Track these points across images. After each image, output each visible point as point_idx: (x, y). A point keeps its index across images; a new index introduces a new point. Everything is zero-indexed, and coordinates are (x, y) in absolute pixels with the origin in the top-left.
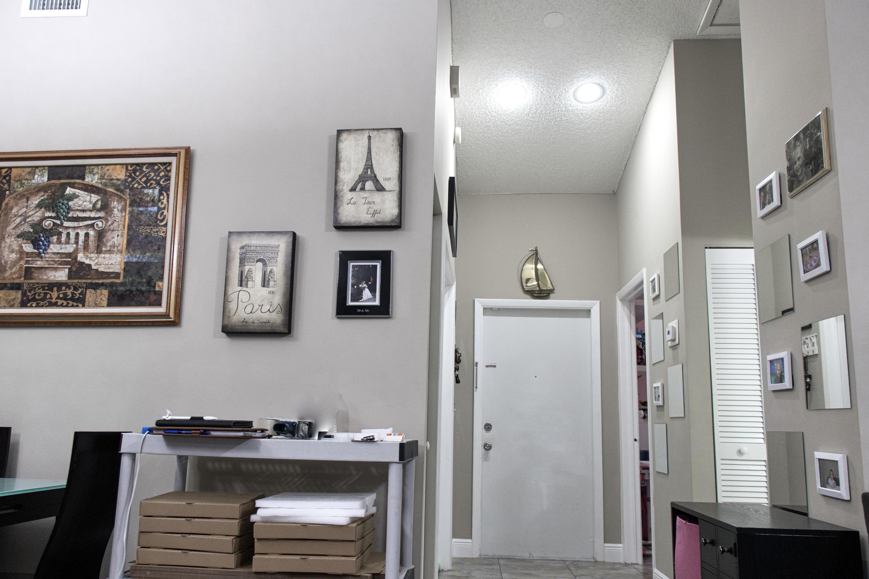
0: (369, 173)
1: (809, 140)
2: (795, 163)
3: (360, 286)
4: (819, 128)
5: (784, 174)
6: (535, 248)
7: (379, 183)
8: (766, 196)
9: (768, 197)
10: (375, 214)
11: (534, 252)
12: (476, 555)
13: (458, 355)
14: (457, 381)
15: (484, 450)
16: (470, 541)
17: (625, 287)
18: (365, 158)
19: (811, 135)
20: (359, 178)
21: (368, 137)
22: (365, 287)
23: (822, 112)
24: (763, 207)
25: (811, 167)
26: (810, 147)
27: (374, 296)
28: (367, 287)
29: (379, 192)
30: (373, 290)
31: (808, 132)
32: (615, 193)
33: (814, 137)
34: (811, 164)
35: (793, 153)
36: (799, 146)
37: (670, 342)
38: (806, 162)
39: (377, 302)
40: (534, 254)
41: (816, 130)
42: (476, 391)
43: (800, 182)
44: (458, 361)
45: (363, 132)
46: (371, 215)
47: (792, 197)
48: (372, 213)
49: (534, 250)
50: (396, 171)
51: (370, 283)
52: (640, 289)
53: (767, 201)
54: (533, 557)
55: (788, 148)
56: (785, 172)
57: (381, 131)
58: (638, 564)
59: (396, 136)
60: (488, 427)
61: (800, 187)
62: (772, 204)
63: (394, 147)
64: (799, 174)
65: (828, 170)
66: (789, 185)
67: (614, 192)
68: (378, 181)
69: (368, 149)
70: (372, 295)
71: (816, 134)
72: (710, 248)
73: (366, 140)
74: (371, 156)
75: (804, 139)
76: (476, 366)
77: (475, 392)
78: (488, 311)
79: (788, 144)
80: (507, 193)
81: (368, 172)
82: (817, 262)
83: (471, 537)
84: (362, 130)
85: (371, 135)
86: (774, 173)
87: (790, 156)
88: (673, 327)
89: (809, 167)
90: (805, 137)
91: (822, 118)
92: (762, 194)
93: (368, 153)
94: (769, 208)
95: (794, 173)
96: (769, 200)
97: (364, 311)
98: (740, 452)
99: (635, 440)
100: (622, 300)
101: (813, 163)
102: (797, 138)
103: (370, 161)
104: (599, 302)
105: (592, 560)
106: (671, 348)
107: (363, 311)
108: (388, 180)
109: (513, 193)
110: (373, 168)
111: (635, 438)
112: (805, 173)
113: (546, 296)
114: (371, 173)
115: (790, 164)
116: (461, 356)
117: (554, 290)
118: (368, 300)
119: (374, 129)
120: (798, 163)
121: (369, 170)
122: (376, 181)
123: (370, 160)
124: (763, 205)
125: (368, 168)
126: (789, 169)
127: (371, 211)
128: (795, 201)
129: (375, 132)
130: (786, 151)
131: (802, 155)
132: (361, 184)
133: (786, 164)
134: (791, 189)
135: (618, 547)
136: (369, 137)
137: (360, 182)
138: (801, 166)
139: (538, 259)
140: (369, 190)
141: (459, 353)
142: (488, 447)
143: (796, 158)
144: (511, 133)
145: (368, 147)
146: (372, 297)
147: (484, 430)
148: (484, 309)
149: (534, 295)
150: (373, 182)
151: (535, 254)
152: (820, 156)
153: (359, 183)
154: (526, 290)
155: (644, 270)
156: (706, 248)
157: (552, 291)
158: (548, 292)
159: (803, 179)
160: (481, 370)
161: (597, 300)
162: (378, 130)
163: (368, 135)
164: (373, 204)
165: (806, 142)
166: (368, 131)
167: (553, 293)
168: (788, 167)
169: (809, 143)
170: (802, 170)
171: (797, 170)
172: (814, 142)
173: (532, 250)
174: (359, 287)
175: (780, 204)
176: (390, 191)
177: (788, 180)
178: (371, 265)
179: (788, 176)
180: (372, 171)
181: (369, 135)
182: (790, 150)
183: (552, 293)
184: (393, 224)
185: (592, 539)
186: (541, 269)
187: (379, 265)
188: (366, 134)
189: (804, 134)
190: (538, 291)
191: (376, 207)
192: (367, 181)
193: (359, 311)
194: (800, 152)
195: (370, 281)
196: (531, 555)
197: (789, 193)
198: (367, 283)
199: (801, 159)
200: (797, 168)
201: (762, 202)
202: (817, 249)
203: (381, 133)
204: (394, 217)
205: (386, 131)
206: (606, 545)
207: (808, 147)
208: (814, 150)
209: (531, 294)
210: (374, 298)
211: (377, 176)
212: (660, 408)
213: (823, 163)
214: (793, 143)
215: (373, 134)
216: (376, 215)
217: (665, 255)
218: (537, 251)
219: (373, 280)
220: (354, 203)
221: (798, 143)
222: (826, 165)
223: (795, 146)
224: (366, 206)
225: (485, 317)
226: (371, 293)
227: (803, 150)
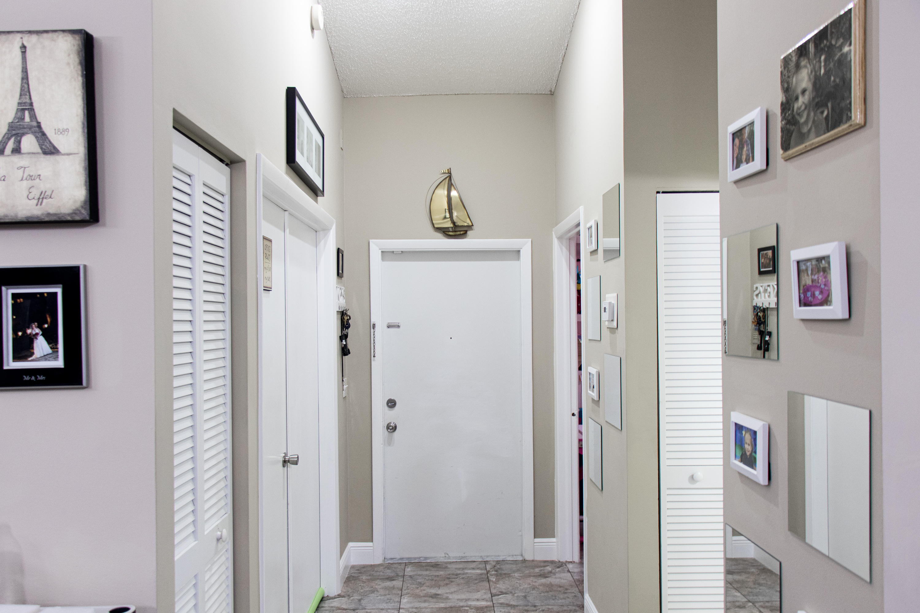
0: (27, 118)
1: (825, 60)
2: (797, 99)
3: (29, 331)
4: (847, 37)
5: (775, 114)
6: (448, 170)
7: (47, 138)
8: (743, 148)
9: (745, 149)
10: (43, 198)
11: (447, 175)
12: (378, 560)
13: (346, 318)
14: (345, 351)
15: (386, 432)
16: (370, 544)
17: (561, 223)
18: (18, 90)
19: (830, 51)
20: (8, 130)
21: (21, 48)
22: (37, 334)
23: (855, 6)
24: (738, 166)
25: (826, 113)
26: (827, 72)
27: (54, 348)
28: (41, 333)
29: (48, 157)
30: (51, 338)
31: (825, 42)
32: (552, 93)
33: (835, 55)
34: (827, 106)
35: (794, 79)
36: (805, 67)
37: (607, 323)
38: (817, 100)
39: (59, 363)
40: (447, 177)
41: (841, 40)
42: (374, 360)
43: (802, 138)
44: (347, 326)
45: (11, 36)
46: (35, 202)
47: (787, 159)
48: (37, 197)
49: (447, 172)
50: (77, 116)
51: (46, 326)
52: (577, 230)
53: (744, 157)
54: (449, 558)
55: (785, 68)
56: (777, 110)
57: (45, 35)
58: (574, 562)
59: (74, 45)
60: (391, 404)
61: (803, 146)
62: (751, 164)
63: (72, 67)
64: (802, 120)
65: (859, 124)
66: (782, 137)
67: (551, 91)
68: (44, 134)
69: (23, 71)
70: (51, 348)
71: (841, 48)
72: (663, 192)
73: (17, 53)
74: (28, 85)
75: (815, 55)
76: (374, 328)
77: (373, 363)
78: (386, 254)
79: (786, 61)
80: (410, 95)
81: (24, 119)
82: (825, 295)
83: (372, 541)
84: (9, 32)
85: (26, 44)
86: (759, 109)
87: (788, 83)
88: (610, 303)
89: (822, 113)
90: (819, 50)
91: (855, 14)
92: (737, 141)
93: (23, 79)
94: (746, 169)
95: (793, 117)
96: (748, 155)
97: (36, 378)
98: (692, 478)
99: (573, 415)
100: (560, 238)
101: (830, 105)
102: (802, 51)
103: (28, 97)
104: (530, 240)
105: (520, 558)
106: (609, 329)
107: (33, 378)
108: (63, 133)
109: (418, 94)
110: (33, 110)
111: (572, 412)
112: (814, 121)
113: (463, 234)
114: (31, 121)
115: (786, 98)
116: (350, 319)
117: (473, 225)
118: (45, 357)
119: (30, 32)
120: (801, 100)
121: (27, 113)
122: (40, 134)
123: (28, 94)
124: (738, 163)
125: (23, 110)
126: (786, 107)
127: (36, 193)
128: (791, 166)
129: (34, 38)
130: (782, 73)
131: (810, 86)
132: (12, 140)
133: (779, 97)
134: (786, 146)
135: (551, 542)
136: (24, 48)
137: (12, 136)
138: (807, 106)
139: (452, 184)
140: (29, 153)
141: (347, 315)
142: (391, 429)
143: (799, 90)
144: (401, 12)
145: (23, 68)
146: (50, 351)
147: (386, 408)
148: (382, 252)
149: (447, 233)
150: (36, 137)
151: (448, 179)
152: (846, 95)
153: (9, 139)
154: (436, 226)
155: (581, 209)
156: (658, 192)
157: (470, 227)
158: (465, 229)
159: (809, 131)
160: (380, 333)
161: (529, 239)
162: (38, 32)
163: (20, 44)
164: (38, 180)
165: (820, 62)
166: (19, 35)
167: (472, 230)
168: (782, 104)
169: (825, 65)
170: (808, 115)
171: (798, 112)
172: (834, 65)
173: (444, 173)
174: (26, 333)
175: (764, 167)
176: (68, 154)
177: (782, 128)
178: (47, 293)
179: (782, 120)
180: (33, 116)
181: (23, 44)
182: (789, 71)
183: (470, 230)
184: (77, 218)
185: (520, 533)
186: (455, 197)
187: (59, 290)
188: (17, 41)
189: (816, 46)
190: (452, 227)
191: (43, 186)
192: (23, 134)
193: (27, 378)
194: (806, 78)
195: (47, 323)
196: (447, 556)
197: (781, 152)
198: (40, 327)
199: (807, 93)
200: (799, 108)
201: (735, 156)
202: (826, 271)
203: (46, 39)
204: (78, 204)
205: (54, 35)
206: (537, 540)
207: (822, 71)
208: (834, 81)
209: (444, 232)
210: (54, 355)
211: (43, 126)
212: (597, 402)
213: (850, 110)
214: (794, 59)
215: (31, 41)
216: (45, 201)
217: (603, 195)
218: (450, 173)
219: (51, 321)
220: (2, 179)
221: (803, 62)
222: (857, 116)
223: (798, 67)
224: (25, 183)
225: (384, 262)
226: (49, 343)
227: (812, 77)
